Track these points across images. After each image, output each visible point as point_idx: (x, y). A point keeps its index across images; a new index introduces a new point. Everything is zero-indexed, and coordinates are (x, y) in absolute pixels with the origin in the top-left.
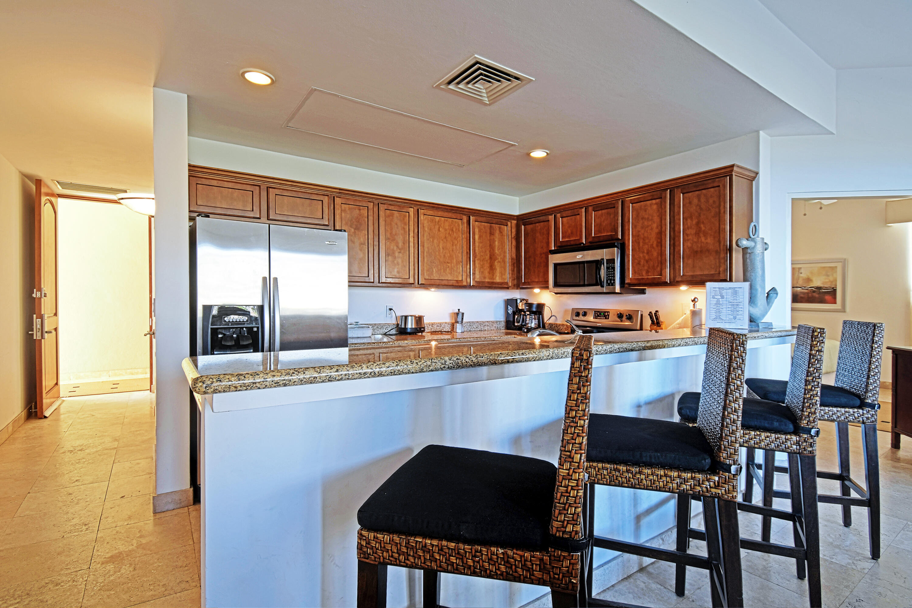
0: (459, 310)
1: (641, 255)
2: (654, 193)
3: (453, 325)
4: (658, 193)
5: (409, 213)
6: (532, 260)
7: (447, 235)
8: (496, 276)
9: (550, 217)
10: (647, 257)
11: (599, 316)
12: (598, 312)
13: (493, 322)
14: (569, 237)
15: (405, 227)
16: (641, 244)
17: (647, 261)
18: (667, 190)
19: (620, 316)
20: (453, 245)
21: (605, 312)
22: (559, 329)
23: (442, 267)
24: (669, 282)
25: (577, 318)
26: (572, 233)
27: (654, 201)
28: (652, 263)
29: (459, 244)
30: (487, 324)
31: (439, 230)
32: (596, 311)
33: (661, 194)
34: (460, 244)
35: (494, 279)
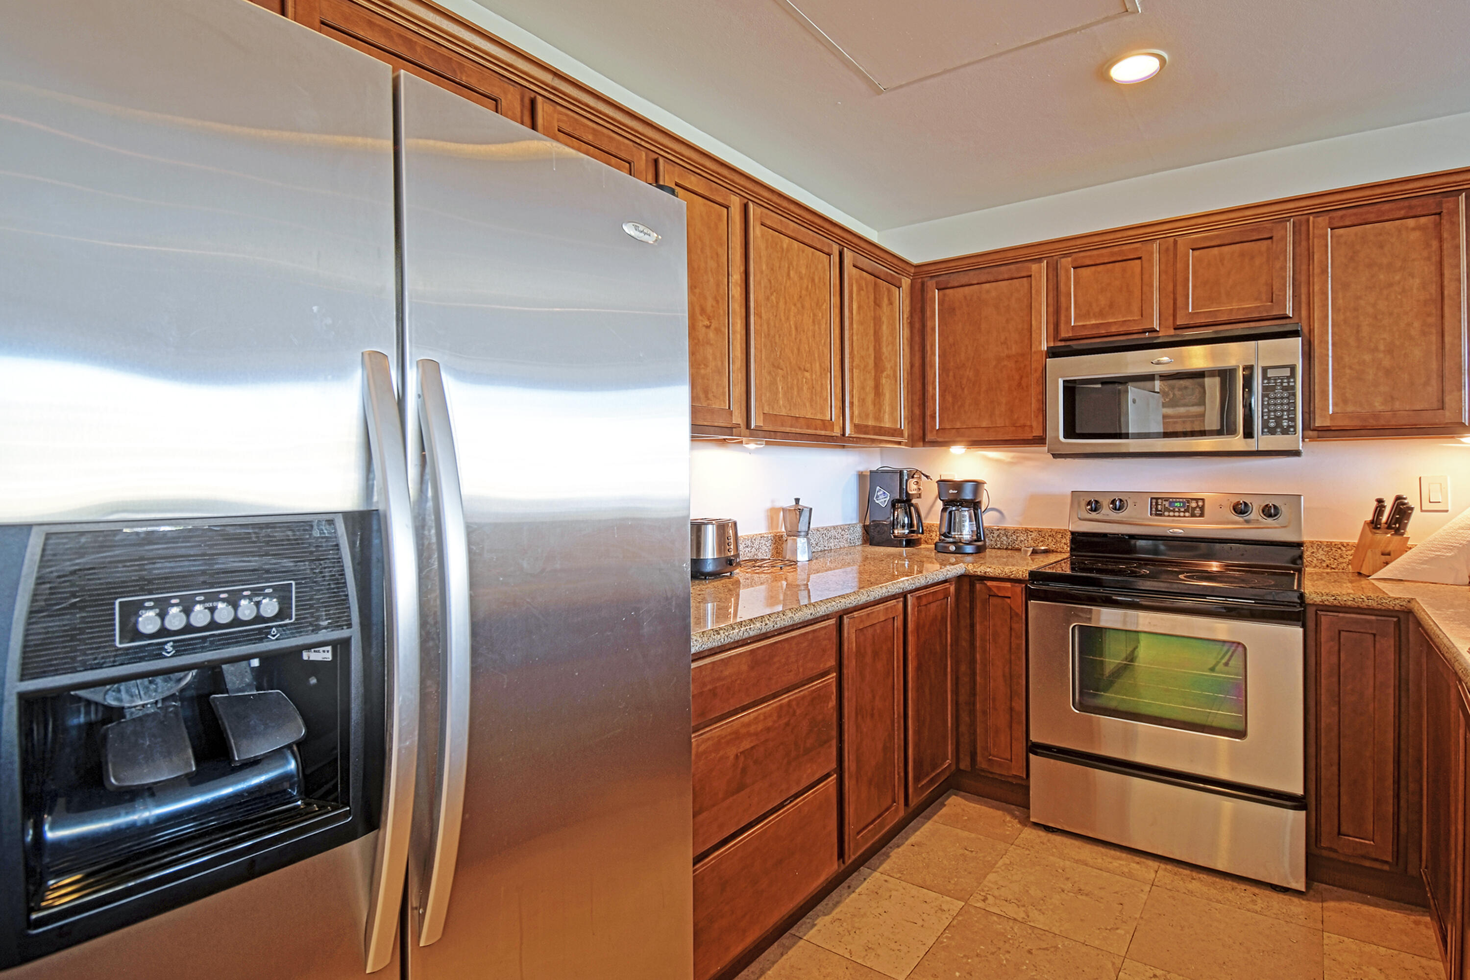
0: (797, 500)
1: (1367, 357)
2: (1414, 202)
3: (778, 541)
4: (1431, 200)
5: (727, 208)
6: (970, 373)
7: (804, 292)
8: (885, 412)
9: (1034, 267)
10: (1387, 362)
11: (1170, 511)
12: (1166, 499)
13: (843, 528)
14: (1101, 314)
15: (720, 250)
16: (1365, 330)
17: (1388, 372)
18: (1461, 194)
19: (1241, 509)
20: (814, 322)
21: (1189, 500)
22: (1014, 541)
23: (795, 382)
24: (1467, 424)
25: (1094, 515)
26: (1111, 305)
27: (1411, 222)
28: (1406, 376)
29: (824, 320)
30: (833, 533)
31: (788, 274)
32: (1157, 499)
33: (1440, 204)
34: (826, 320)
35: (880, 422)
